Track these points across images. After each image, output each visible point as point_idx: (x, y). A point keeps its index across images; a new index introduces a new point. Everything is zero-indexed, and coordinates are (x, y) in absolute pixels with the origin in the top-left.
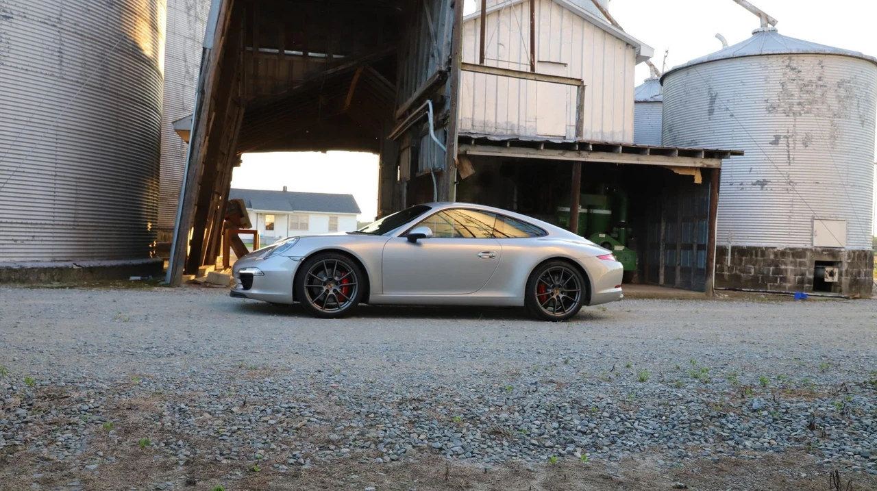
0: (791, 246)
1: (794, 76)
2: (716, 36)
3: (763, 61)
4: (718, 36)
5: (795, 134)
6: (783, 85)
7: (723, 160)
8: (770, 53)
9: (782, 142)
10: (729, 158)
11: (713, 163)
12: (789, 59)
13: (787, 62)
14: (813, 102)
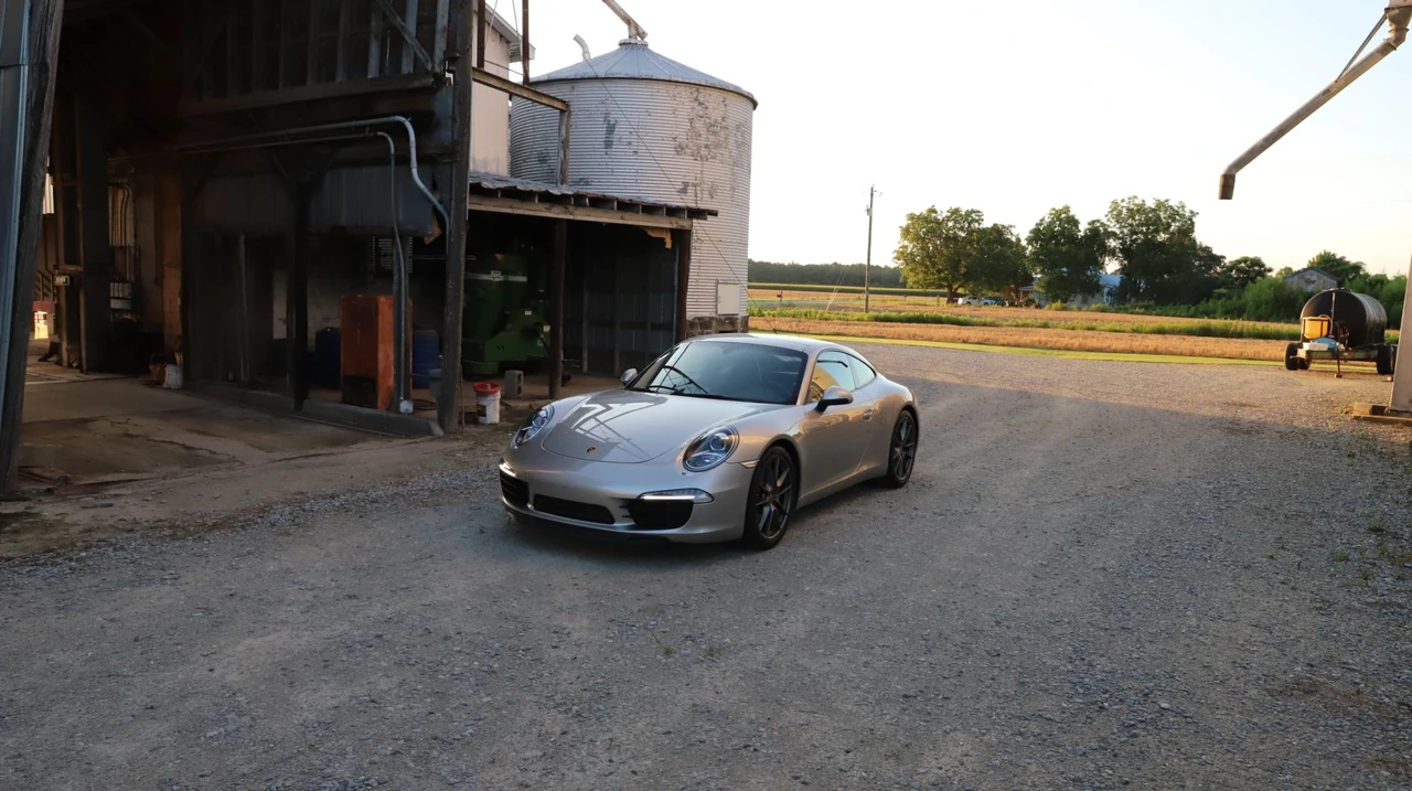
0: (699, 315)
1: (701, 113)
2: (575, 39)
3: (671, 87)
4: (578, 39)
5: (702, 182)
6: (691, 121)
7: (695, 221)
8: (680, 80)
9: (691, 190)
10: (705, 219)
11: (684, 223)
12: (698, 90)
13: (695, 94)
14: (718, 146)
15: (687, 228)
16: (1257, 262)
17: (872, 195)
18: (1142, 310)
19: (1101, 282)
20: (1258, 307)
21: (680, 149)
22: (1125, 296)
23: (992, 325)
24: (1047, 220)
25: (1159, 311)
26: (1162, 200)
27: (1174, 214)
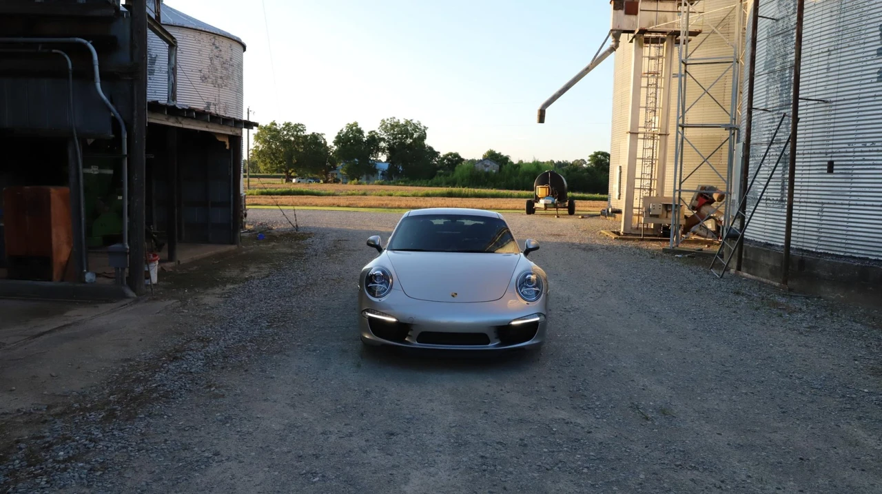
1: (217, 54)
3: (197, 34)
5: (219, 103)
6: (211, 59)
8: (204, 29)
11: (238, 131)
12: (214, 38)
13: (213, 40)
14: (228, 78)
15: (239, 135)
16: (456, 155)
17: (248, 113)
18: (403, 183)
19: (377, 168)
20: (463, 180)
21: (204, 79)
22: (391, 176)
23: (333, 195)
24: (345, 131)
25: (412, 184)
26: (409, 120)
27: (416, 128)
